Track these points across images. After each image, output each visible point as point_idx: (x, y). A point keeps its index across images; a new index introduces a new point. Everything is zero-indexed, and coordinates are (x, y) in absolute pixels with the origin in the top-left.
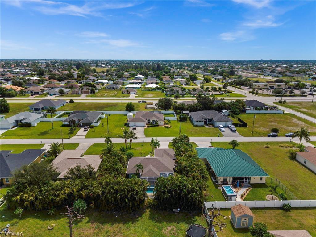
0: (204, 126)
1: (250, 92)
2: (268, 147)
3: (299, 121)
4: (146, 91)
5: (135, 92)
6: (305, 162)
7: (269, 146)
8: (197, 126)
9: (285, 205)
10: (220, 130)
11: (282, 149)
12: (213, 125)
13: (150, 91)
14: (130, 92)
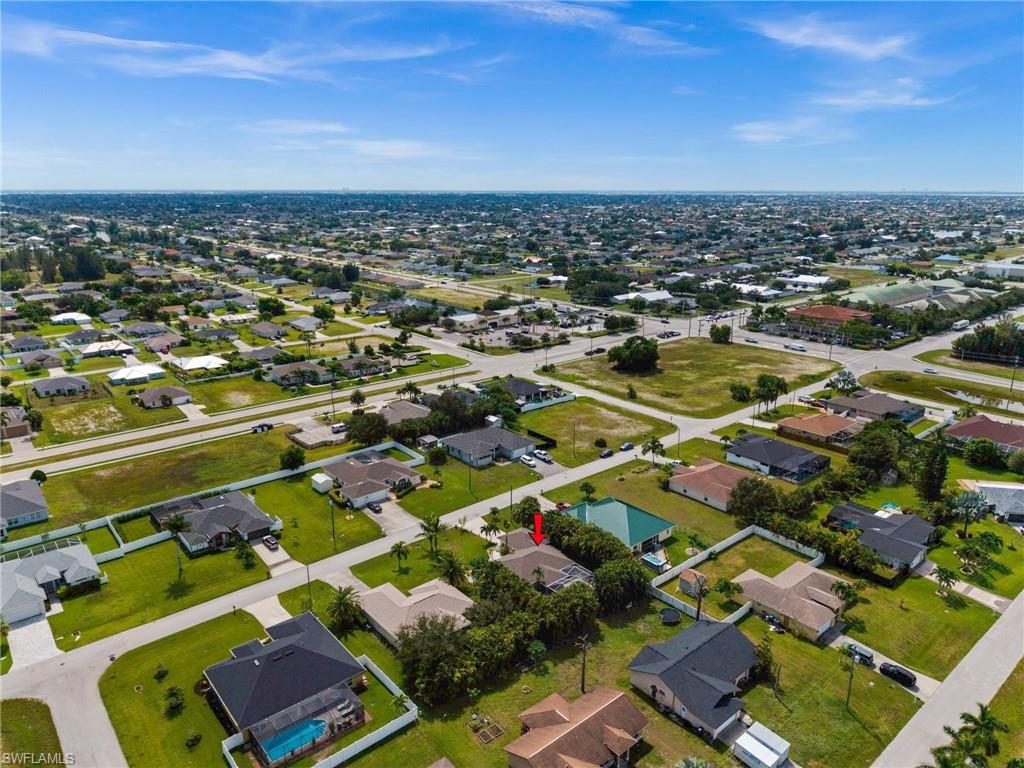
0: (494, 465)
1: (464, 346)
2: (622, 480)
3: (610, 413)
4: (199, 383)
5: (186, 397)
6: (685, 491)
7: (624, 476)
8: (482, 468)
9: (711, 554)
10: (529, 465)
11: (640, 476)
12: (508, 459)
13: (212, 381)
14: (171, 402)
